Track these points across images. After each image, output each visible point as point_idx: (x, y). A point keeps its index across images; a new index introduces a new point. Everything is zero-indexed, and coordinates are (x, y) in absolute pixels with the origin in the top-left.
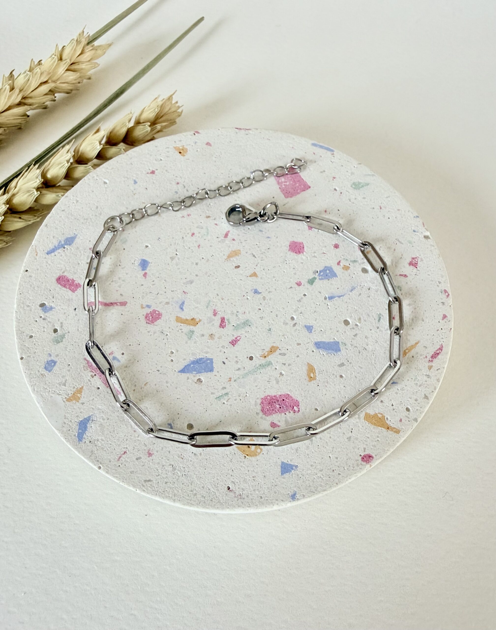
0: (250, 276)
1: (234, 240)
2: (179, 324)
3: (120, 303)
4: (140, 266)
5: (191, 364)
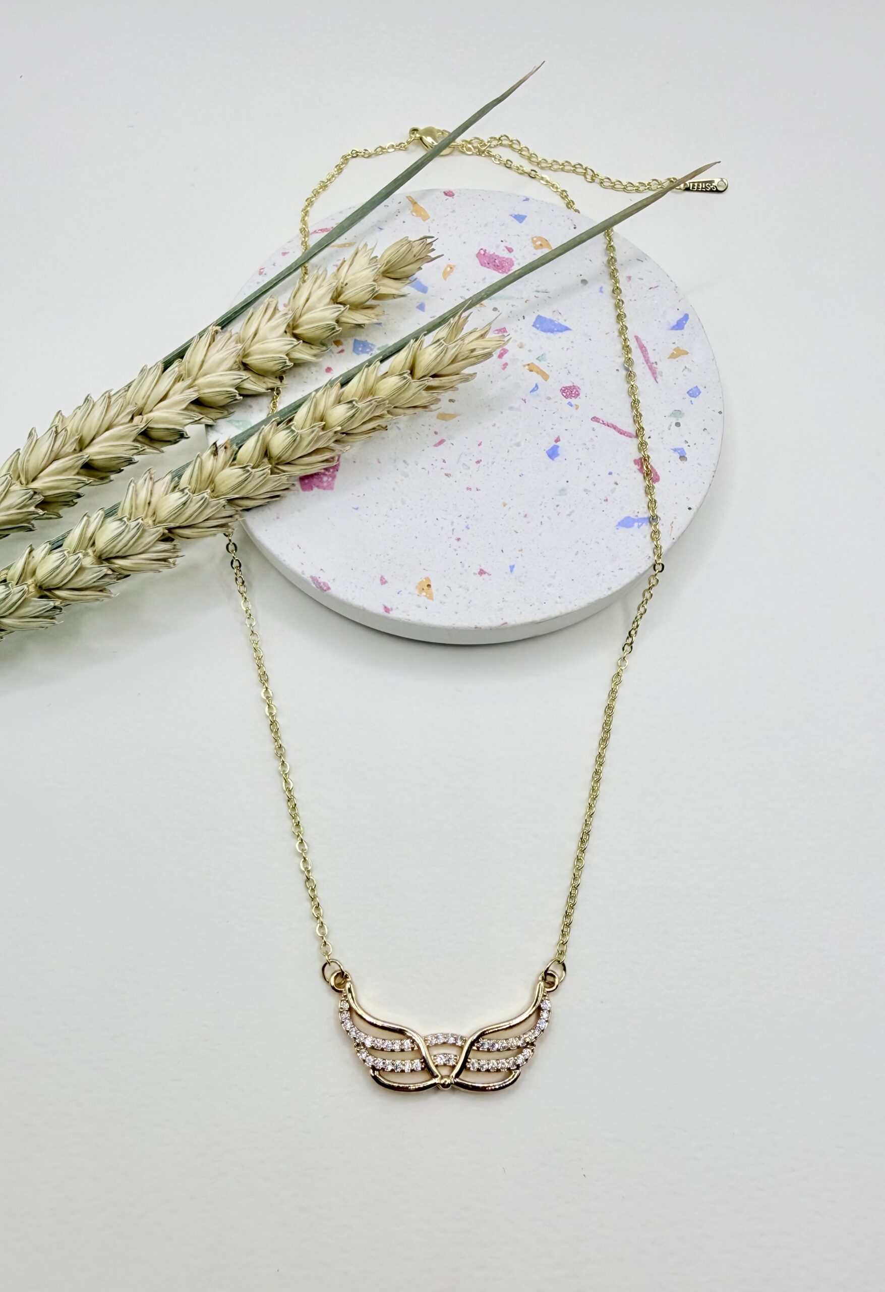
1: (436, 433)
2: (547, 372)
3: (598, 422)
4: (559, 452)
5: (555, 331)
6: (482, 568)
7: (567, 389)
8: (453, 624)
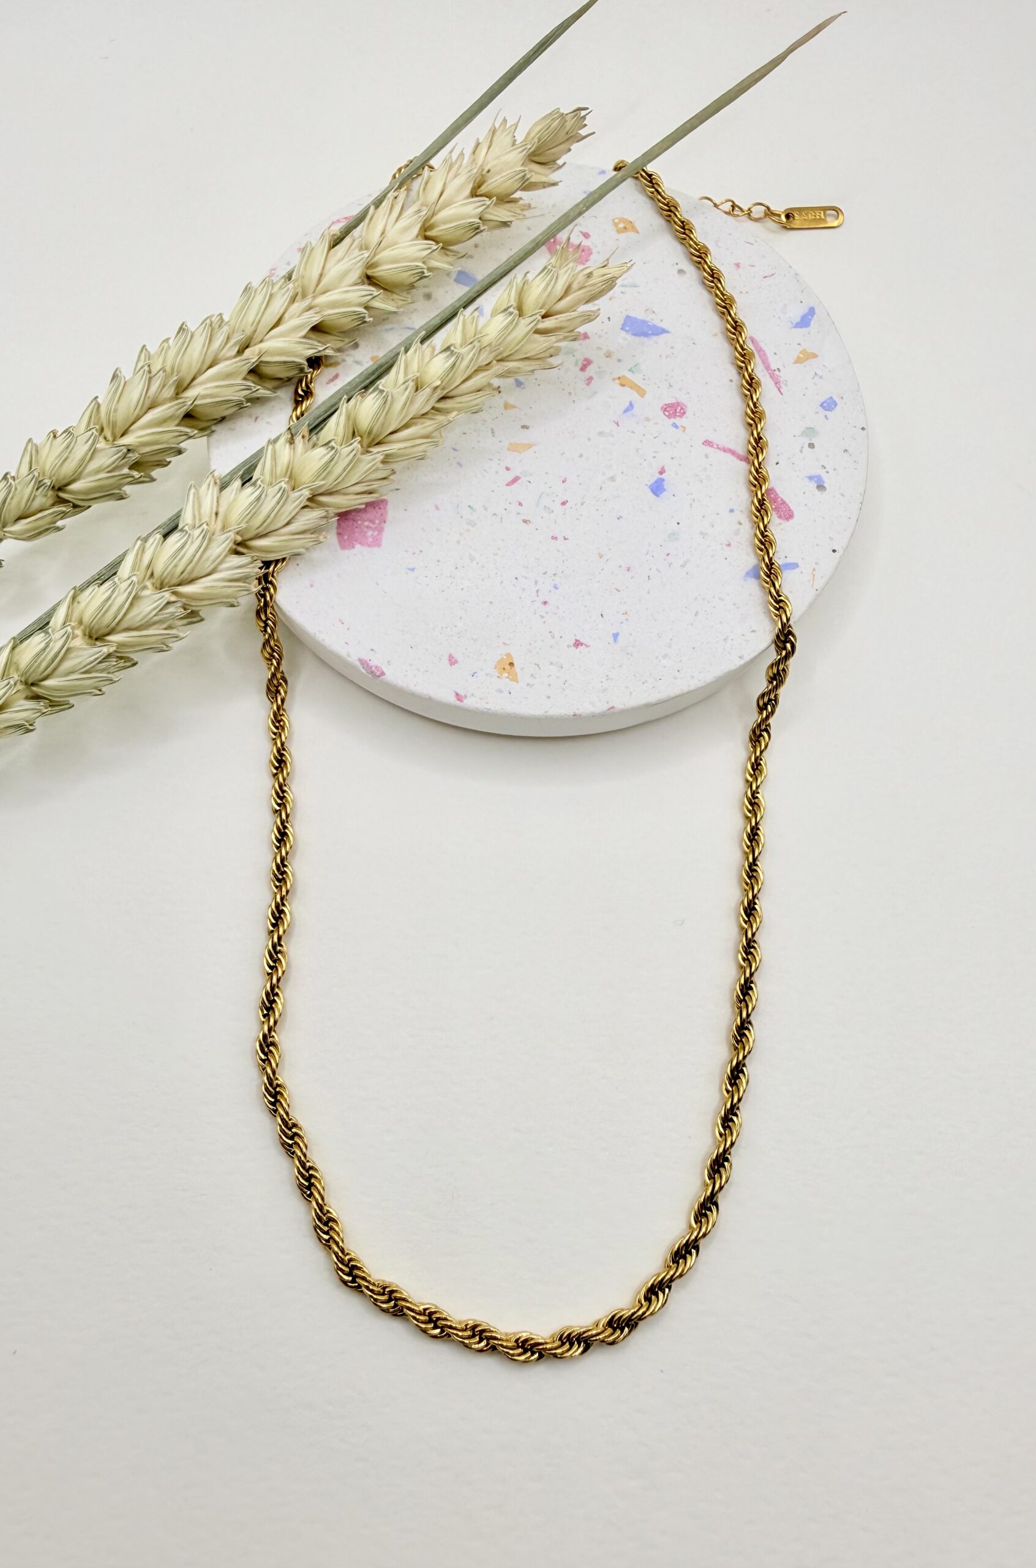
0: (514, 407)
1: (508, 469)
2: (643, 387)
3: (712, 446)
4: (665, 487)
5: (652, 334)
6: (578, 639)
7: (669, 406)
8: (546, 712)
